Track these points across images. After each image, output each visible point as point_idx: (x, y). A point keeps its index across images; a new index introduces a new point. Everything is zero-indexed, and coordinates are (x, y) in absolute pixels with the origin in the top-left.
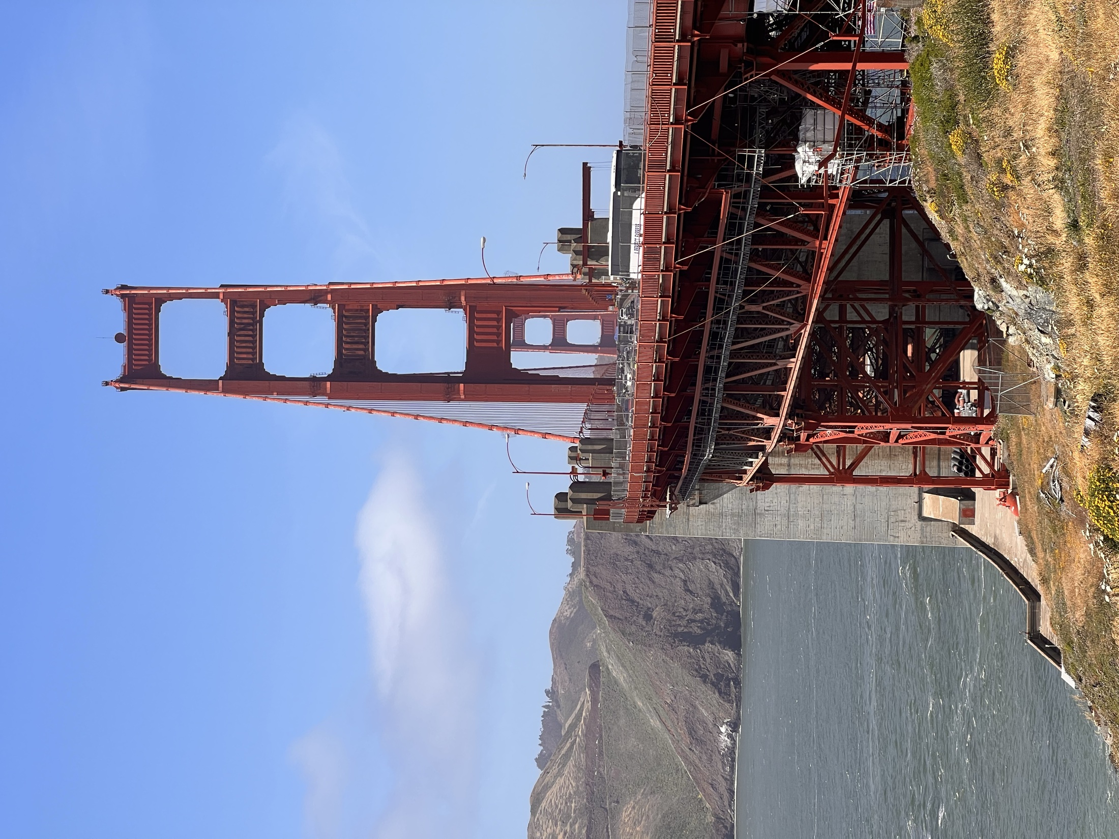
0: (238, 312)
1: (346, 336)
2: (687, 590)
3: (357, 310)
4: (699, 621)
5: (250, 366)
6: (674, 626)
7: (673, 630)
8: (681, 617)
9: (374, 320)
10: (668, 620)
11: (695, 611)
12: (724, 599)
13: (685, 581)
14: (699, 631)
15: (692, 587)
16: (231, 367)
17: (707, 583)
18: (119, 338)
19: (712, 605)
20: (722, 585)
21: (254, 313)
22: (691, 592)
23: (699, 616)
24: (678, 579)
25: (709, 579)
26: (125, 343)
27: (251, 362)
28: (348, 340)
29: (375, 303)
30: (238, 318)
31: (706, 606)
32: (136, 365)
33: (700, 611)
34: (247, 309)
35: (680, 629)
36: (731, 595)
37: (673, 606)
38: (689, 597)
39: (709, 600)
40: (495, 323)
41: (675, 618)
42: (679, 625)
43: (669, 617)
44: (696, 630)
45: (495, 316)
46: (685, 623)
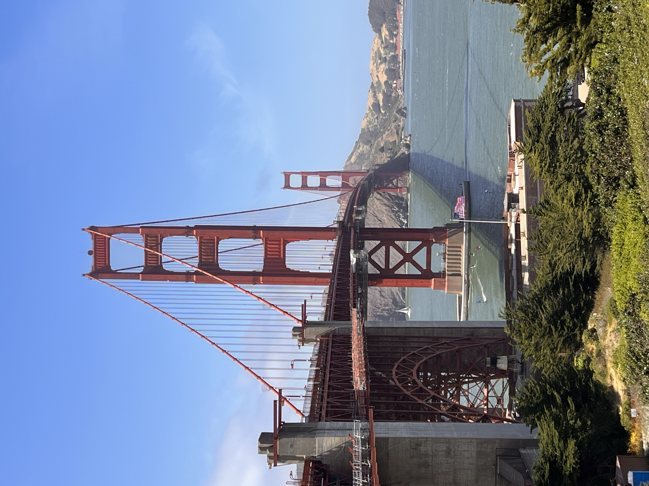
0: (149, 240)
1: (204, 252)
2: (382, 296)
3: (209, 240)
4: (387, 310)
5: (155, 267)
6: (375, 312)
7: (375, 314)
8: (379, 308)
9: (218, 243)
10: (373, 309)
11: (385, 306)
12: (398, 300)
13: (380, 292)
14: (387, 315)
15: (383, 294)
16: (146, 267)
17: (390, 292)
18: (90, 253)
19: (393, 303)
20: (397, 294)
21: (157, 241)
22: (383, 297)
23: (387, 308)
24: (377, 291)
25: (392, 291)
26: (93, 255)
27: (156, 265)
28: (205, 254)
29: (218, 236)
30: (149, 243)
31: (390, 303)
32: (98, 266)
33: (387, 305)
34: (153, 239)
35: (378, 314)
36: (402, 298)
37: (375, 303)
38: (382, 299)
39: (391, 300)
40: (277, 246)
41: (376, 308)
42: (378, 312)
43: (373, 307)
44: (385, 314)
45: (278, 243)
46: (380, 310)
